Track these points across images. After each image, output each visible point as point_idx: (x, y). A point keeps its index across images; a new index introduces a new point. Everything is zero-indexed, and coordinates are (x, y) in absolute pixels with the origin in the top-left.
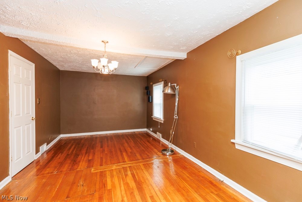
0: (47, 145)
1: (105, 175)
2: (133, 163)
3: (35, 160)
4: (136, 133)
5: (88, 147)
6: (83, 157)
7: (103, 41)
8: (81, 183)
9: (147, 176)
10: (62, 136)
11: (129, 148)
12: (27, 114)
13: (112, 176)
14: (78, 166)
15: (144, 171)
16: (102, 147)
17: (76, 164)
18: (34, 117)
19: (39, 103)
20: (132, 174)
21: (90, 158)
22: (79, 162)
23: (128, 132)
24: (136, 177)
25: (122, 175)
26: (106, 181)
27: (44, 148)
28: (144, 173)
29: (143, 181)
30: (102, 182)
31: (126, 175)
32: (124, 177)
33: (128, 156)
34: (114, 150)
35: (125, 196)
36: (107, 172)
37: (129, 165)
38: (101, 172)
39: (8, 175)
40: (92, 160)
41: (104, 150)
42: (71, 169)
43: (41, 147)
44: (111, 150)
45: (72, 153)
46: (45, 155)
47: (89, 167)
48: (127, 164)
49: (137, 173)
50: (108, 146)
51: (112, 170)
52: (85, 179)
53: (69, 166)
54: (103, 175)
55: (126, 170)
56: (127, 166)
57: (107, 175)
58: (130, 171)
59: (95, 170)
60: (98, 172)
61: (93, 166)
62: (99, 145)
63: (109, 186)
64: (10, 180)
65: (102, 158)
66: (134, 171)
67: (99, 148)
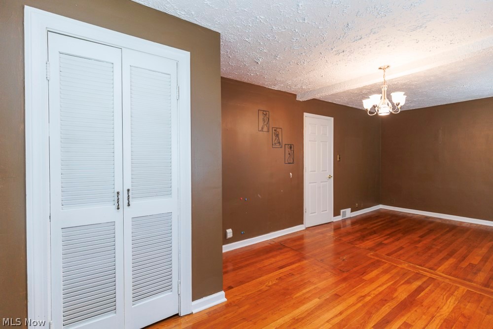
0: (352, 211)
1: (380, 266)
2: (446, 278)
3: (333, 222)
5: (399, 230)
6: (379, 237)
7: (380, 68)
8: (345, 258)
9: (446, 305)
10: (381, 207)
11: (479, 258)
13: (386, 272)
14: (361, 243)
16: (421, 237)
17: (362, 240)
18: (332, 175)
19: (339, 161)
20: (420, 287)
21: (385, 242)
22: (368, 240)
25: (400, 279)
26: (372, 271)
27: (348, 214)
28: (447, 299)
29: (425, 304)
30: (366, 269)
31: (408, 282)
32: (400, 282)
33: (456, 267)
34: (439, 248)
35: (372, 296)
36: (386, 265)
37: (434, 276)
38: (378, 261)
39: (302, 223)
40: (386, 244)
41: (419, 242)
42: (351, 243)
43: (342, 211)
44: (434, 246)
45: (372, 228)
46: (348, 222)
47: (371, 249)
48: (432, 273)
49: (431, 291)
50: (435, 240)
51: (396, 267)
52: (352, 257)
53: (353, 239)
54: (376, 264)
55: (418, 279)
56: (428, 275)
57: (382, 267)
58: (424, 282)
59: (373, 255)
60: (374, 259)
61: (376, 251)
62: (420, 233)
63: (367, 277)
64: (304, 228)
65: (402, 248)
66: (430, 286)
67: (415, 236)
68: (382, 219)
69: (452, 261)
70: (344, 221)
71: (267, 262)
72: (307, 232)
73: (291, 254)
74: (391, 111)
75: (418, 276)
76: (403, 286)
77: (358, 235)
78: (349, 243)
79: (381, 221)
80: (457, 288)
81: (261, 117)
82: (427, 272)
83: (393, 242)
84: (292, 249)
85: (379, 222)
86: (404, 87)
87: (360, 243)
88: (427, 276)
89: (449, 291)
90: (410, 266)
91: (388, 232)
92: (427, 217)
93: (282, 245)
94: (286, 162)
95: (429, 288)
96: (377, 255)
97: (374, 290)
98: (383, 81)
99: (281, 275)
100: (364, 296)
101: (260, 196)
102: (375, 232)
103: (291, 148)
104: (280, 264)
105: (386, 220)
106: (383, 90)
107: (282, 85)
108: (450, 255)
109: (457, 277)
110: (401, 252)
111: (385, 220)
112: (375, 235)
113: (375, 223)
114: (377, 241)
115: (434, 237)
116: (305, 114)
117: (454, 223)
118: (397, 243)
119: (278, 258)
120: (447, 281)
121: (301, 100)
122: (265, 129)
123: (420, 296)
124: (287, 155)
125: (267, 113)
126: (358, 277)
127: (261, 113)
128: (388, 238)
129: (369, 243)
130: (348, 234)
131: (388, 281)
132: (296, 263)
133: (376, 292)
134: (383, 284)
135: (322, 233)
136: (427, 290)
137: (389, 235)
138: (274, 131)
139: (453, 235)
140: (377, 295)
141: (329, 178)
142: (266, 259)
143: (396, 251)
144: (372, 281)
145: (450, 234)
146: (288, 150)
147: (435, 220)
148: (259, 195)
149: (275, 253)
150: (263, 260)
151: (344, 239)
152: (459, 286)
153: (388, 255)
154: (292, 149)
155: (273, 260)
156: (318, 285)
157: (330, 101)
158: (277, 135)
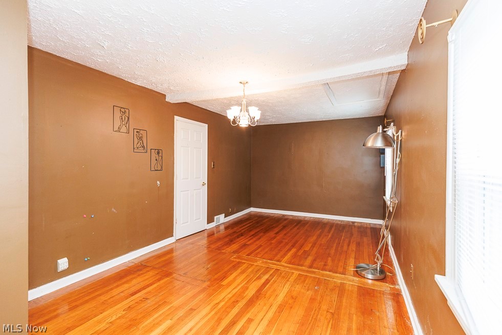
0: (225, 217)
1: (239, 267)
2: (287, 267)
3: (206, 230)
4: (356, 224)
5: (262, 229)
6: (244, 239)
7: (240, 83)
8: (209, 266)
9: (283, 292)
10: (252, 209)
11: (310, 245)
12: (196, 178)
13: (243, 272)
15: (289, 283)
16: (277, 233)
17: (229, 244)
18: (206, 182)
19: (213, 168)
20: (267, 279)
21: (249, 243)
23: (342, 221)
24: (267, 286)
25: (253, 276)
26: (231, 275)
27: (221, 219)
28: (284, 286)
29: (267, 295)
30: (226, 274)
31: (259, 278)
32: (253, 280)
33: (295, 256)
34: (287, 241)
35: (226, 300)
36: (245, 265)
37: (278, 267)
38: (239, 263)
39: (172, 236)
40: (248, 245)
41: (274, 238)
42: (219, 249)
43: (215, 217)
44: (283, 240)
45: (240, 231)
46: (222, 227)
47: (234, 252)
48: (278, 265)
49: (275, 282)
50: (285, 234)
51: (252, 265)
52: (217, 264)
53: (221, 244)
54: (236, 266)
55: (267, 273)
56: (275, 267)
57: (241, 268)
58: (271, 275)
59: (235, 258)
60: (236, 261)
61: (240, 253)
62: (276, 230)
63: (225, 282)
64: (174, 241)
65: (261, 246)
66: (275, 277)
67: (271, 234)
68: (250, 221)
69: (294, 250)
70: (218, 227)
71: (115, 292)
72: (177, 244)
73: (151, 273)
74: (250, 123)
75: (267, 270)
76: (254, 283)
77: (227, 239)
78: (216, 249)
79: (249, 223)
80: (293, 273)
81: (118, 114)
82: (275, 264)
83: (255, 241)
84: (154, 268)
85: (248, 224)
86: (264, 104)
87: (227, 248)
88: (273, 269)
89: (286, 277)
90: (263, 262)
91: (252, 233)
92: (284, 216)
93: (142, 265)
94: (153, 169)
95: (273, 279)
96: (238, 257)
97: (229, 293)
98: (243, 94)
99: (132, 303)
100: (218, 304)
101: (115, 211)
102: (242, 235)
103: (158, 153)
104: (133, 289)
105: (254, 222)
106: (243, 103)
107: (145, 81)
108: (293, 246)
109: (294, 265)
110: (260, 250)
111: (252, 222)
112: (242, 237)
113: (244, 226)
114: (242, 243)
115: (285, 232)
116: (176, 117)
117: (300, 218)
118: (258, 242)
119: (134, 282)
120: (287, 269)
121: (172, 102)
122: (124, 129)
123: (266, 288)
124: (154, 162)
125: (127, 111)
126: (218, 283)
127: (117, 110)
128: (252, 238)
129: (235, 247)
130: (219, 239)
131: (243, 281)
132: (154, 284)
133: (230, 296)
134: (238, 285)
135: (192, 244)
136: (271, 281)
137: (253, 235)
138: (135, 133)
139: (298, 229)
140: (230, 299)
141: (203, 185)
142: (118, 286)
143: (255, 250)
144: (229, 285)
145: (296, 228)
146: (154, 155)
147: (288, 217)
148: (113, 209)
149: (131, 276)
150: (112, 289)
151: (213, 246)
152: (293, 271)
153: (248, 255)
154: (160, 155)
155: (126, 286)
156: (174, 303)
157: (203, 107)
158: (141, 138)
